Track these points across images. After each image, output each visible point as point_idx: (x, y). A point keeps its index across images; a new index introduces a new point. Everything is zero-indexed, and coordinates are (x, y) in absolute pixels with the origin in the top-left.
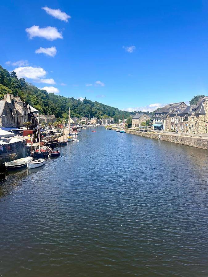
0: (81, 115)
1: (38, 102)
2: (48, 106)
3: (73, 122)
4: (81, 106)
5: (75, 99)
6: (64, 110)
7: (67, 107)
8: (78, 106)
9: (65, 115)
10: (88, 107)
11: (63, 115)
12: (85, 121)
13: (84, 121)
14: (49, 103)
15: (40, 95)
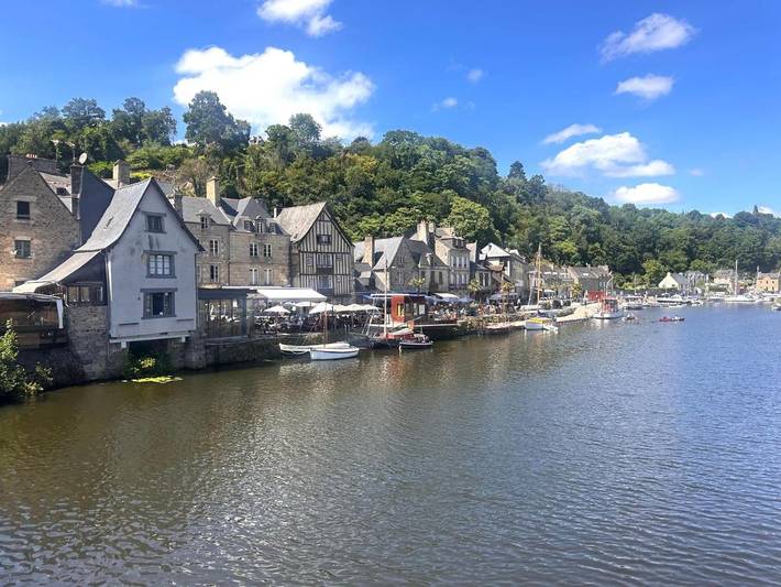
0: (721, 263)
1: (568, 234)
2: (601, 243)
3: (677, 285)
4: (723, 234)
5: (702, 216)
6: (651, 250)
7: (661, 241)
8: (710, 236)
9: (650, 265)
10: (750, 235)
11: (644, 265)
12: (728, 281)
13: (723, 281)
14: (604, 234)
15: (578, 214)
